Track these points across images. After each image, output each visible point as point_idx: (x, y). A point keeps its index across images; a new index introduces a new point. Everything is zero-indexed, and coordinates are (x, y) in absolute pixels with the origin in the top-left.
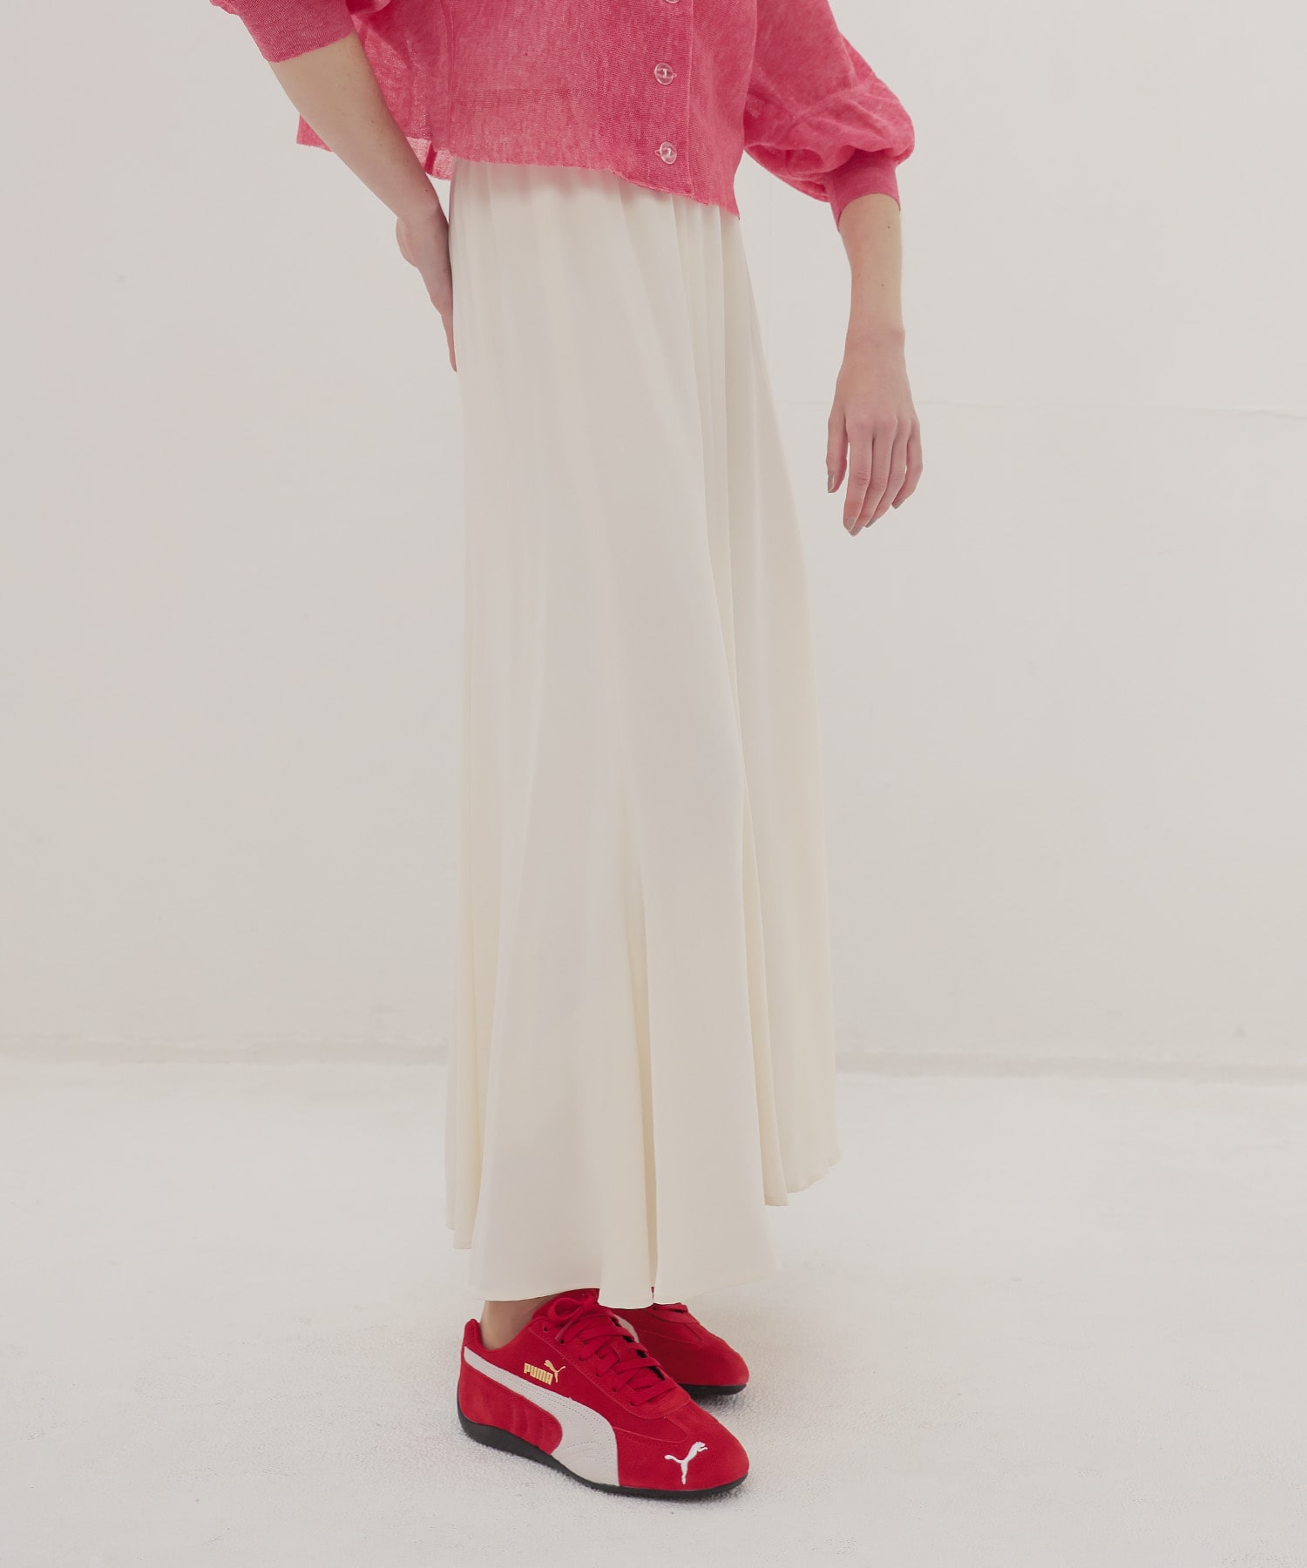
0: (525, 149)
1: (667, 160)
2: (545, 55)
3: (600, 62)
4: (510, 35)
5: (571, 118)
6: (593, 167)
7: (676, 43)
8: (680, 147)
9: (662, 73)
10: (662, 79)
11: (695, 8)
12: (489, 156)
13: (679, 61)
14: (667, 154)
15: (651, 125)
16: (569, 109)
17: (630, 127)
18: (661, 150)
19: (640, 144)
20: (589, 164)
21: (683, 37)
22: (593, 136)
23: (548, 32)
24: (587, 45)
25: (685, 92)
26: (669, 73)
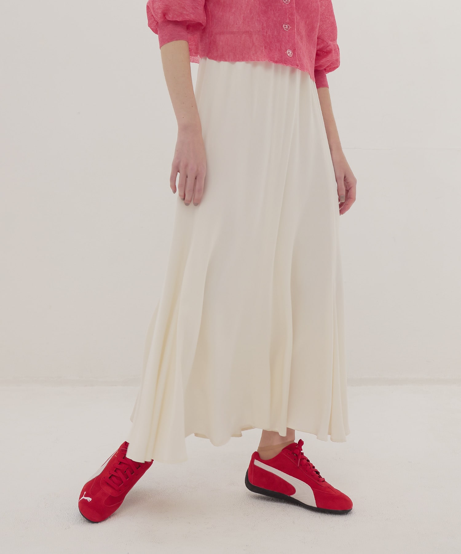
0: (237, 56)
1: (290, 55)
2: (243, 24)
3: (263, 25)
4: (231, 18)
5: (253, 44)
6: (262, 60)
7: (290, 16)
8: (294, 51)
9: (286, 27)
10: (287, 29)
11: (296, 5)
12: (225, 59)
13: (292, 23)
14: (289, 53)
15: (283, 44)
16: (253, 41)
17: (276, 45)
18: (287, 52)
19: (280, 50)
20: (260, 60)
21: (292, 14)
22: (262, 49)
23: (244, 16)
24: (257, 20)
25: (295, 33)
26: (288, 27)
